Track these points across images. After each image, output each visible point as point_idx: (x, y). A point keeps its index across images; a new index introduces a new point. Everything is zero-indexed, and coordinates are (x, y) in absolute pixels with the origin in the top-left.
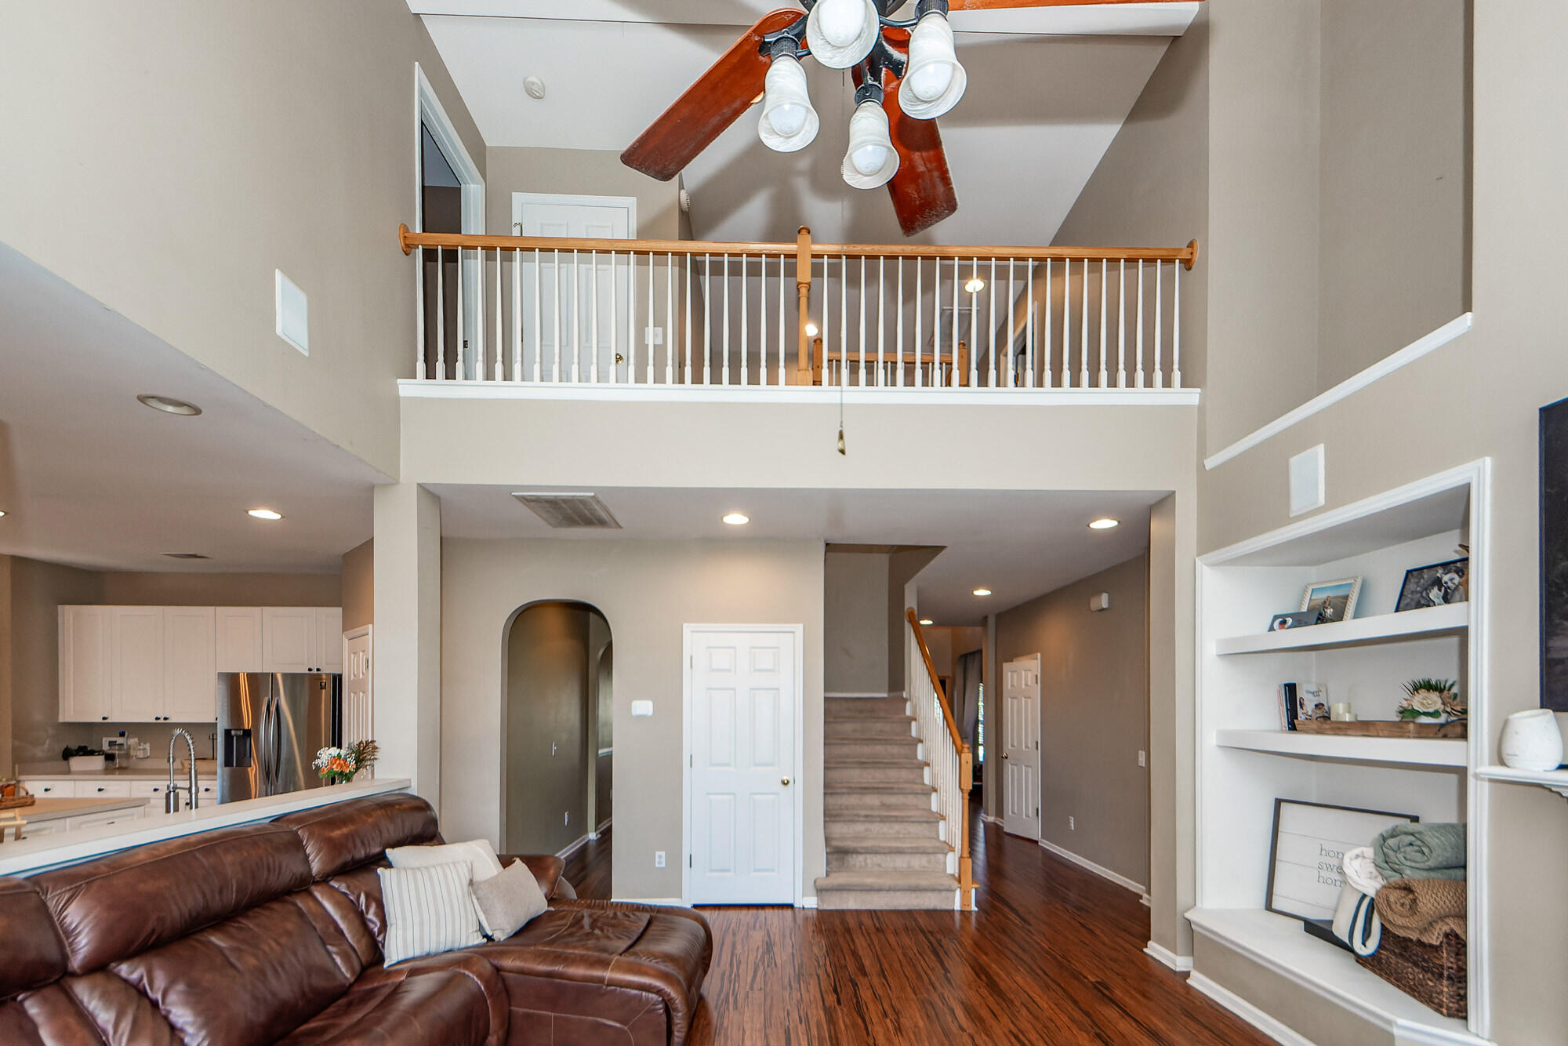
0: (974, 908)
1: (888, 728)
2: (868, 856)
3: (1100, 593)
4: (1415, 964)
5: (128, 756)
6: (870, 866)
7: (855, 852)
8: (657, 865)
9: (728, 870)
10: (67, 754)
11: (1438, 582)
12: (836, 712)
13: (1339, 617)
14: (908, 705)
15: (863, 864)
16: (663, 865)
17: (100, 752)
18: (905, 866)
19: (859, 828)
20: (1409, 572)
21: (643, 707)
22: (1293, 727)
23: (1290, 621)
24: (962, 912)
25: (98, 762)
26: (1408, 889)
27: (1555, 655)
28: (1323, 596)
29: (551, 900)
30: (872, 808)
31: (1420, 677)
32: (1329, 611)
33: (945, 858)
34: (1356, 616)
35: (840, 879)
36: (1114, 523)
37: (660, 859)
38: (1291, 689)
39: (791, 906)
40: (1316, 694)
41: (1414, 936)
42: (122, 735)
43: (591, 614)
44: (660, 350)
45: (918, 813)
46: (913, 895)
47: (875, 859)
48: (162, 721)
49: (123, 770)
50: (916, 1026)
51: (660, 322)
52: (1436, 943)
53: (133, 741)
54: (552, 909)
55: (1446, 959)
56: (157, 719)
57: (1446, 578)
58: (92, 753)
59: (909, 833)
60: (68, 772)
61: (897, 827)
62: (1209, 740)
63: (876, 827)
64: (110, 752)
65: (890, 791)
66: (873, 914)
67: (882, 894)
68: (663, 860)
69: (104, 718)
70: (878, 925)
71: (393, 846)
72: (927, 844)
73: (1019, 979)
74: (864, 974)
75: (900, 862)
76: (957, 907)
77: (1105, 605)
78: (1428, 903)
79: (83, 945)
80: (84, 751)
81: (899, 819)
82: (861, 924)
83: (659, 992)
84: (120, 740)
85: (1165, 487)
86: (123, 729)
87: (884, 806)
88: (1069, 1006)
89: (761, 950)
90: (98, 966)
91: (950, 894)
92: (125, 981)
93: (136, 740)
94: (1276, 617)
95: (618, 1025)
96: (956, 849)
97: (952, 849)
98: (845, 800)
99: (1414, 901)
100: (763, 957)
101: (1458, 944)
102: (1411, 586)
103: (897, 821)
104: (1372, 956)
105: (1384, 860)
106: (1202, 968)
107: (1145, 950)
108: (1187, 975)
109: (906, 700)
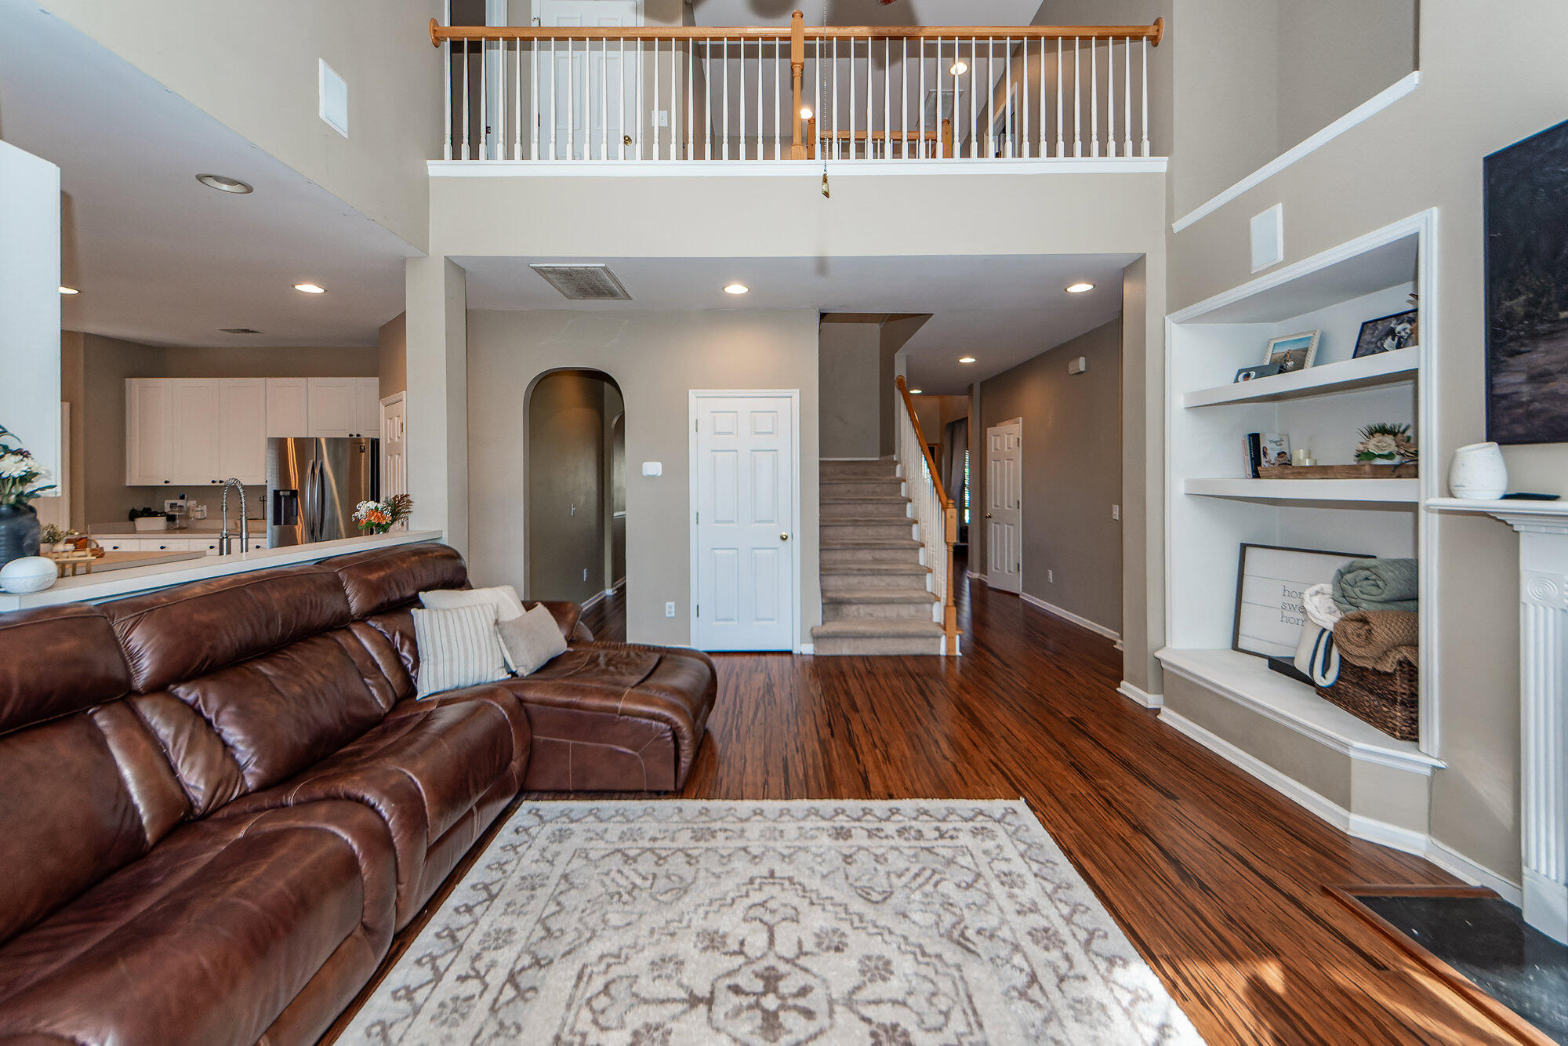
0: (958, 653)
1: (878, 489)
2: (861, 606)
3: (1077, 357)
4: (1371, 692)
5: (187, 517)
6: (862, 615)
7: (849, 602)
8: (667, 615)
9: (733, 620)
10: (134, 515)
11: (1392, 333)
12: (830, 474)
14: (898, 467)
15: (856, 613)
16: (673, 615)
17: (163, 514)
18: (894, 615)
19: (853, 580)
20: (1364, 324)
21: (653, 468)
22: (1256, 475)
23: (1253, 374)
24: (947, 657)
25: (160, 522)
26: (1363, 620)
27: (1498, 391)
28: (1285, 349)
29: (570, 642)
30: (864, 562)
31: (1376, 422)
32: (1290, 364)
33: (932, 607)
34: (1316, 363)
35: (834, 627)
36: (1090, 287)
37: (670, 608)
38: (1255, 439)
39: (790, 653)
40: (1278, 443)
41: (1369, 665)
42: (182, 497)
43: (605, 383)
44: (664, 132)
45: (907, 567)
46: (902, 641)
47: (867, 610)
48: (217, 484)
49: (182, 529)
50: (904, 756)
51: (665, 105)
52: (1390, 671)
53: (192, 503)
54: (571, 650)
55: (1400, 686)
56: (213, 482)
57: (1399, 328)
58: (155, 514)
59: (899, 585)
60: (134, 531)
61: (887, 579)
62: (1177, 488)
63: (868, 580)
64: (171, 513)
65: (881, 547)
66: (865, 659)
67: (874, 641)
68: (673, 610)
69: (166, 482)
70: (868, 667)
71: (426, 589)
72: (915, 595)
73: (999, 714)
74: (857, 710)
75: (890, 611)
76: (943, 652)
77: (1082, 368)
78: (1383, 633)
79: (146, 667)
80: (148, 513)
81: (889, 572)
82: (853, 668)
83: (667, 721)
84: (180, 502)
85: (1135, 250)
86: (183, 492)
87: (875, 560)
88: (1046, 738)
89: (761, 692)
90: (159, 687)
91: (936, 640)
92: (184, 702)
93: (195, 502)
94: (1240, 372)
95: (630, 751)
96: (942, 600)
97: (938, 599)
98: (838, 556)
99: (1369, 631)
100: (764, 695)
101: (1410, 671)
102: (1367, 337)
103: (887, 574)
104: (1331, 687)
105: (1343, 595)
106: (1169, 703)
107: (1118, 689)
108: (1158, 711)
109: (896, 463)
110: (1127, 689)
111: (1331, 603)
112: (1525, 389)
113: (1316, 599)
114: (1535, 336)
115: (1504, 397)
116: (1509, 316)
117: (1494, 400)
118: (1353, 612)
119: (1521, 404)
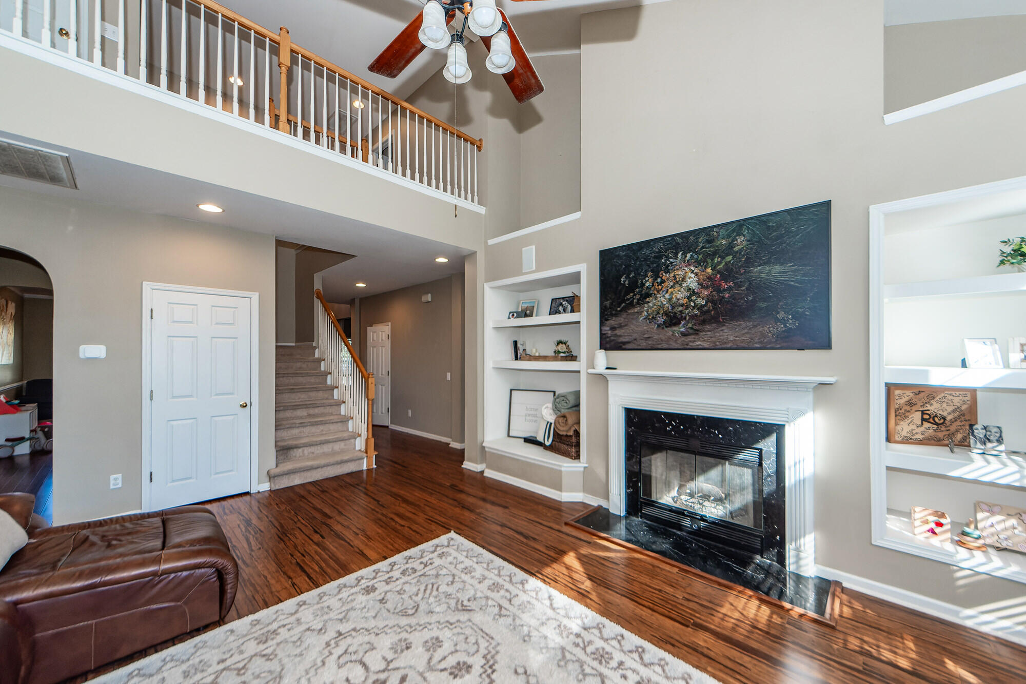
0: (375, 466)
1: (304, 366)
2: (305, 448)
3: (427, 293)
4: (564, 444)
6: (306, 454)
7: (297, 447)
9: (190, 478)
11: (561, 304)
13: (531, 315)
14: (317, 350)
15: (301, 454)
16: (119, 486)
18: (331, 450)
19: (295, 431)
20: (553, 299)
21: (94, 351)
22: (516, 358)
23: (515, 314)
24: (368, 470)
26: (564, 416)
27: (603, 332)
28: (526, 305)
30: (301, 418)
31: (559, 339)
32: (528, 312)
33: (355, 442)
34: (536, 316)
35: (288, 466)
36: (447, 260)
37: (116, 480)
38: (515, 343)
39: (248, 493)
40: (523, 345)
41: (564, 433)
45: (336, 417)
46: (339, 466)
47: (310, 450)
52: (571, 434)
55: (574, 440)
57: (564, 303)
59: (330, 430)
61: (321, 427)
62: (489, 365)
63: (307, 430)
65: (314, 405)
66: (313, 483)
67: (319, 470)
68: (120, 480)
70: (320, 489)
72: (345, 435)
75: (327, 448)
76: (365, 468)
77: (430, 300)
78: (571, 421)
81: (323, 422)
82: (309, 492)
83: (212, 565)
87: (310, 415)
89: (242, 526)
91: (361, 461)
94: (510, 313)
95: (172, 604)
96: (363, 435)
97: (360, 435)
98: (288, 414)
99: (566, 420)
101: (577, 434)
102: (553, 305)
103: (322, 424)
104: (550, 445)
105: (556, 408)
106: (488, 467)
107: (462, 466)
108: (482, 472)
109: (315, 348)
110: (467, 465)
111: (551, 411)
112: (609, 332)
113: (546, 410)
114: (612, 315)
115: (605, 334)
116: (605, 306)
117: (602, 335)
118: (559, 414)
119: (608, 337)
